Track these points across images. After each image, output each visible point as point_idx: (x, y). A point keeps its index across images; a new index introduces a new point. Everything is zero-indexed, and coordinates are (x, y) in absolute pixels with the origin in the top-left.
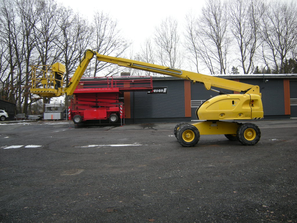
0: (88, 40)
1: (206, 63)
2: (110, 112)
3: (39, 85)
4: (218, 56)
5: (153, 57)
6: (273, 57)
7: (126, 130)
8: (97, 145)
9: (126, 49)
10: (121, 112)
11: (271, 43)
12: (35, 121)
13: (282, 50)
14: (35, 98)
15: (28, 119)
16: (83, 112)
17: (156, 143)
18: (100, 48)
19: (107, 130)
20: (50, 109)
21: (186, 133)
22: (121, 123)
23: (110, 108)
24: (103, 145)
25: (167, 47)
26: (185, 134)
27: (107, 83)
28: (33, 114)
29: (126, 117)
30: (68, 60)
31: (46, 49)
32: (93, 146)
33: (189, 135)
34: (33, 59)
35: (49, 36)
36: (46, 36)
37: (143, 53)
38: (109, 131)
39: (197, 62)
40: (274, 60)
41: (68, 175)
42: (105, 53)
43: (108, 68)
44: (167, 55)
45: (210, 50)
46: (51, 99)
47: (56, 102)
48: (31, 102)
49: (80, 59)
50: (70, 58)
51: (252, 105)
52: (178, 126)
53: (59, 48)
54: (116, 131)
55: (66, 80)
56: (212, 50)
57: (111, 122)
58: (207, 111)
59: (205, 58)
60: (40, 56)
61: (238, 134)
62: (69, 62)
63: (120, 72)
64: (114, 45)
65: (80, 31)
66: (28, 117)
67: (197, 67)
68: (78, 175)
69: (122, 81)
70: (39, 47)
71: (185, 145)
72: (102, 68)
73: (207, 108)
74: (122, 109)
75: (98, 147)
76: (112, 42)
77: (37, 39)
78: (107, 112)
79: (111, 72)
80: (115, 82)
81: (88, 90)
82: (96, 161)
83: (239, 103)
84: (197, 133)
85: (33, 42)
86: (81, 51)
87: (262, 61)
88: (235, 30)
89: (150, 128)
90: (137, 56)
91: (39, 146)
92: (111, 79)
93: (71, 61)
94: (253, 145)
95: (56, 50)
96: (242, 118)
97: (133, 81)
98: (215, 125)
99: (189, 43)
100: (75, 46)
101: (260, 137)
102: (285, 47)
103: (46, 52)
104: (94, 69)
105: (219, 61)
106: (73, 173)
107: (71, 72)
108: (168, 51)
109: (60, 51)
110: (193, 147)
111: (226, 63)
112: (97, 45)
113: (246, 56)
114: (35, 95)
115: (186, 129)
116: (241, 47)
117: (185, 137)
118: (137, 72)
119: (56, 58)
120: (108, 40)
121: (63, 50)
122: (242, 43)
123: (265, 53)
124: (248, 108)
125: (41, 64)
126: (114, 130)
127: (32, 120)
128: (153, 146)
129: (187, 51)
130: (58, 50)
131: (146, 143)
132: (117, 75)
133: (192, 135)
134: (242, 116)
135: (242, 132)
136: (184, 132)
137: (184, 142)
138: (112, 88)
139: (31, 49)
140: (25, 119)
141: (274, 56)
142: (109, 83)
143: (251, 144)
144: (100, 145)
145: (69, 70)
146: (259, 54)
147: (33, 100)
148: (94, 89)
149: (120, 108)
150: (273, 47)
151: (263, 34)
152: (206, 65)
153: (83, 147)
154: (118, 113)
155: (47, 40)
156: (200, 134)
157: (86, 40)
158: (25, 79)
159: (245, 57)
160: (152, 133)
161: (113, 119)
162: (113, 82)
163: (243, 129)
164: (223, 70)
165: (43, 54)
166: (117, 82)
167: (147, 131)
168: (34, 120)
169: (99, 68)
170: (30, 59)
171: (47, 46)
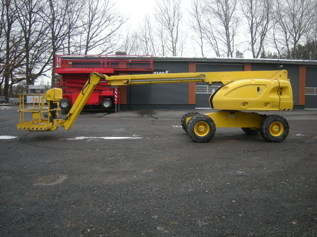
0: (78, 13)
1: (212, 45)
2: (103, 96)
3: (22, 63)
4: (225, 37)
5: (153, 35)
6: (285, 40)
7: (122, 117)
8: (87, 138)
9: (123, 25)
10: (116, 96)
11: (284, 25)
12: (17, 105)
13: (296, 33)
14: (17, 79)
15: (8, 102)
16: (72, 96)
17: (160, 136)
18: (92, 22)
19: (100, 117)
20: (34, 91)
21: (199, 126)
22: (116, 110)
23: (103, 91)
24: (94, 138)
25: (169, 24)
26: (197, 126)
27: (100, 63)
28: (15, 96)
29: (122, 103)
30: (55, 36)
31: (30, 22)
32: (82, 138)
33: (202, 128)
34: (14, 33)
35: (33, 7)
36: (30, 7)
37: (142, 31)
38: (102, 118)
39: (202, 43)
40: (286, 44)
41: (44, 185)
42: (98, 28)
43: (101, 47)
44: (169, 34)
45: (217, 29)
46: (36, 80)
47: (42, 83)
48: (13, 83)
49: (69, 35)
50: (57, 33)
51: (281, 94)
52: (187, 116)
53: (45, 22)
54: (110, 119)
55: (52, 59)
56: (219, 30)
57: (103, 108)
58: (226, 98)
59: (211, 39)
60: (22, 30)
61: (262, 128)
62: (57, 38)
63: (115, 51)
64: (108, 20)
65: (69, 3)
66: (8, 100)
67: (202, 48)
68: (57, 186)
69: (118, 60)
70: (20, 19)
71: (196, 140)
72: (94, 46)
73: (225, 95)
74: (117, 93)
75: (88, 140)
76: (106, 17)
77: (18, 10)
78: (100, 96)
79: (104, 51)
80: (109, 61)
81: (77, 69)
82: (84, 161)
83: (265, 91)
84: (213, 126)
85: (14, 14)
86: (70, 25)
87: (272, 45)
88: (245, 9)
89: (149, 115)
90: (134, 34)
91: (14, 137)
92: (104, 58)
93: (58, 37)
94: (279, 142)
95: (41, 24)
96: (267, 108)
97: (130, 61)
98: (233, 116)
99: (194, 21)
100: (63, 20)
101: (288, 133)
102: (298, 30)
103: (30, 26)
104: (85, 48)
105: (227, 43)
106: (52, 182)
107: (58, 50)
108: (169, 29)
109: (46, 25)
110: (207, 143)
111: (233, 46)
112: (89, 20)
113: (256, 38)
114: (17, 75)
115: (200, 121)
116: (251, 28)
117: (198, 130)
118: (134, 52)
119: (41, 33)
120: (101, 14)
121: (50, 25)
122: (252, 24)
123: (276, 36)
124: (275, 97)
125: (24, 39)
126: (107, 118)
127: (13, 103)
128: (157, 139)
129: (191, 30)
130: (44, 24)
131: (148, 136)
132: (111, 54)
133: (206, 128)
134: (268, 106)
135: (267, 125)
136: (197, 124)
137: (195, 137)
138: (105, 68)
139: (12, 22)
140: (5, 102)
141: (287, 40)
142: (102, 62)
143: (277, 141)
144: (90, 138)
145: (56, 47)
146: (269, 37)
147: (15, 81)
148: (84, 70)
149: (114, 92)
150: (286, 30)
151: (275, 14)
152: (212, 46)
153: (70, 139)
154: (112, 98)
155: (31, 12)
156: (216, 126)
157: (76, 13)
158: (5, 56)
159: (256, 40)
160: (152, 122)
161: (107, 105)
162: (107, 61)
163: (269, 122)
164: (230, 53)
165: (26, 28)
166: (111, 61)
167: (146, 119)
168: (15, 103)
169: (91, 46)
170: (11, 33)
171: (31, 18)
